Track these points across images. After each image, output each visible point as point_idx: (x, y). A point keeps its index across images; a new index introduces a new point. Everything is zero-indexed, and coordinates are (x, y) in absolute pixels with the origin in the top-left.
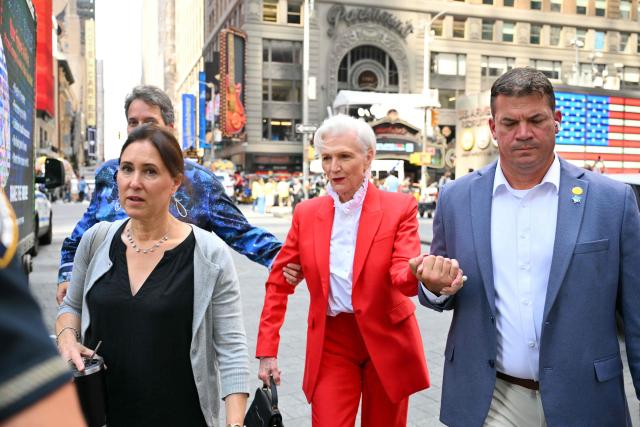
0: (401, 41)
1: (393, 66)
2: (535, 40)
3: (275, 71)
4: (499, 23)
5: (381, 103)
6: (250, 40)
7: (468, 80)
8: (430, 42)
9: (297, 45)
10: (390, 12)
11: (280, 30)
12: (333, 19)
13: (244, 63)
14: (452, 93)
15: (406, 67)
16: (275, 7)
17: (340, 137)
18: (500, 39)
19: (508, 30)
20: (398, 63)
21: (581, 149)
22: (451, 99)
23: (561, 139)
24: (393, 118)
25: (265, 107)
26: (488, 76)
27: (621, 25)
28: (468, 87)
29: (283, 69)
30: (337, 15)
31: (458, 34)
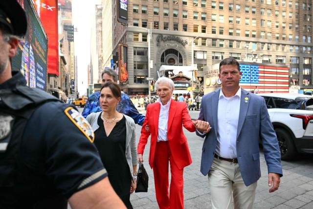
0: (183, 47)
1: (180, 56)
2: (231, 46)
3: (138, 59)
4: (218, 40)
5: (176, 70)
6: (129, 48)
7: (208, 61)
8: (194, 47)
9: (146, 49)
10: (179, 37)
11: (140, 44)
12: (159, 40)
13: (127, 56)
14: (202, 65)
15: (185, 56)
16: (138, 36)
17: (164, 83)
18: (219, 45)
19: (221, 43)
20: (182, 55)
21: (249, 85)
22: (202, 68)
23: (242, 81)
24: (181, 74)
25: (135, 71)
26: (214, 59)
27: (261, 40)
28: (208, 63)
29: (141, 58)
30: (160, 38)
31: (204, 44)
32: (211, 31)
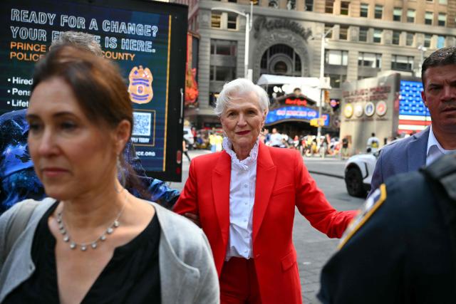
0: (304, 41)
1: (298, 58)
2: (395, 42)
3: (218, 61)
4: (371, 30)
5: (289, 84)
6: (202, 39)
7: (349, 69)
8: (325, 43)
9: (234, 43)
10: (297, 22)
11: (222, 33)
12: (258, 26)
13: (198, 56)
14: (338, 77)
15: (307, 59)
16: (219, 18)
18: (372, 40)
19: (377, 35)
20: (301, 57)
22: (337, 81)
24: (297, 93)
25: (211, 84)
26: (362, 66)
28: (349, 73)
29: (224, 59)
30: (261, 24)
31: (343, 37)
32: (358, 11)
